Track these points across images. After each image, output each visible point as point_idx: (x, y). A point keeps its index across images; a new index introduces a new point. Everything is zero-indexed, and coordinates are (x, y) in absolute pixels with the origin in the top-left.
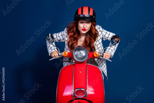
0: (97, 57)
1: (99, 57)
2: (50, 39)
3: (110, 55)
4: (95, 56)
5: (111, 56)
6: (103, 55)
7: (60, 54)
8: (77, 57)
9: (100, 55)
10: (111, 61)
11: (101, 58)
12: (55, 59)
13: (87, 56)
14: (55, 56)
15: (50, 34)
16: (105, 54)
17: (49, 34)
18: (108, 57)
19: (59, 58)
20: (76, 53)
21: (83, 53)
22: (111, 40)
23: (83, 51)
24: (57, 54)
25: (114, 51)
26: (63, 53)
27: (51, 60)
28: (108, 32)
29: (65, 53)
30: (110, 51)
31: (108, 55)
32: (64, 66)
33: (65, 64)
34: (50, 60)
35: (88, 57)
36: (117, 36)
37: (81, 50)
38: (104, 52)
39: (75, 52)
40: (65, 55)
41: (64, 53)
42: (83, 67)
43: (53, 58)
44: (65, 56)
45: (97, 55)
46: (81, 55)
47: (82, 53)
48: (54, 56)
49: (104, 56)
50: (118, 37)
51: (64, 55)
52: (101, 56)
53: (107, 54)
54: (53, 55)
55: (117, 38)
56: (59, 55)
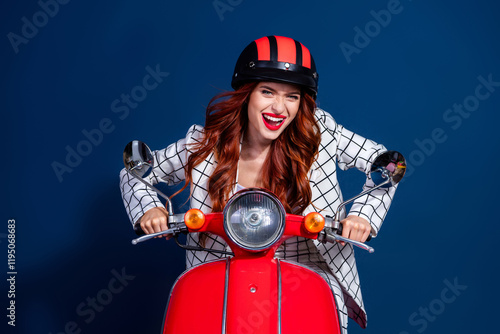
0: (318, 234)
1: (325, 235)
2: (137, 162)
3: (369, 229)
4: (311, 227)
5: (372, 231)
6: (341, 225)
7: (172, 219)
8: (241, 234)
9: (328, 224)
10: (372, 250)
11: (335, 236)
12: (152, 240)
13: (280, 230)
14: (153, 226)
15: (135, 144)
16: (348, 223)
17: (131, 144)
18: (359, 234)
19: (170, 234)
20: (236, 215)
21: (264, 216)
22: (373, 168)
23: (263, 210)
24: (163, 219)
25: (382, 213)
26: (187, 218)
27: (138, 243)
28: (359, 139)
29: (195, 215)
30: (367, 210)
31: (363, 226)
32: (189, 268)
33: (195, 260)
34: (134, 242)
35: (284, 233)
36: (396, 156)
37: (257, 204)
38: (346, 215)
39: (232, 212)
40: (194, 222)
41: (188, 215)
42: (262, 273)
43: (145, 234)
44: (194, 227)
45: (316, 225)
46: (258, 222)
47: (260, 217)
48: (148, 224)
49: (346, 232)
50: (400, 158)
51: (188, 221)
52: (333, 229)
53: (356, 225)
54: (146, 223)
55: (396, 163)
56: (169, 225)
